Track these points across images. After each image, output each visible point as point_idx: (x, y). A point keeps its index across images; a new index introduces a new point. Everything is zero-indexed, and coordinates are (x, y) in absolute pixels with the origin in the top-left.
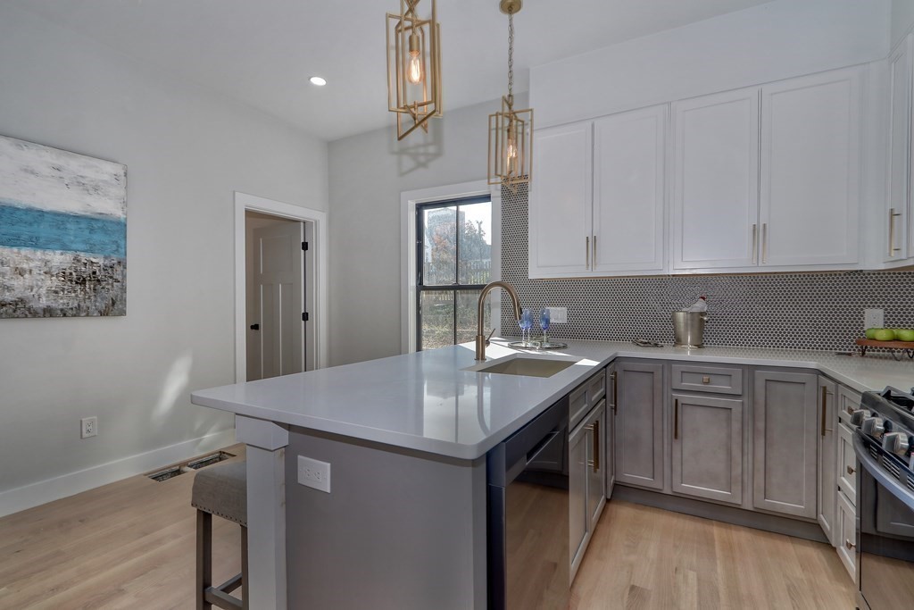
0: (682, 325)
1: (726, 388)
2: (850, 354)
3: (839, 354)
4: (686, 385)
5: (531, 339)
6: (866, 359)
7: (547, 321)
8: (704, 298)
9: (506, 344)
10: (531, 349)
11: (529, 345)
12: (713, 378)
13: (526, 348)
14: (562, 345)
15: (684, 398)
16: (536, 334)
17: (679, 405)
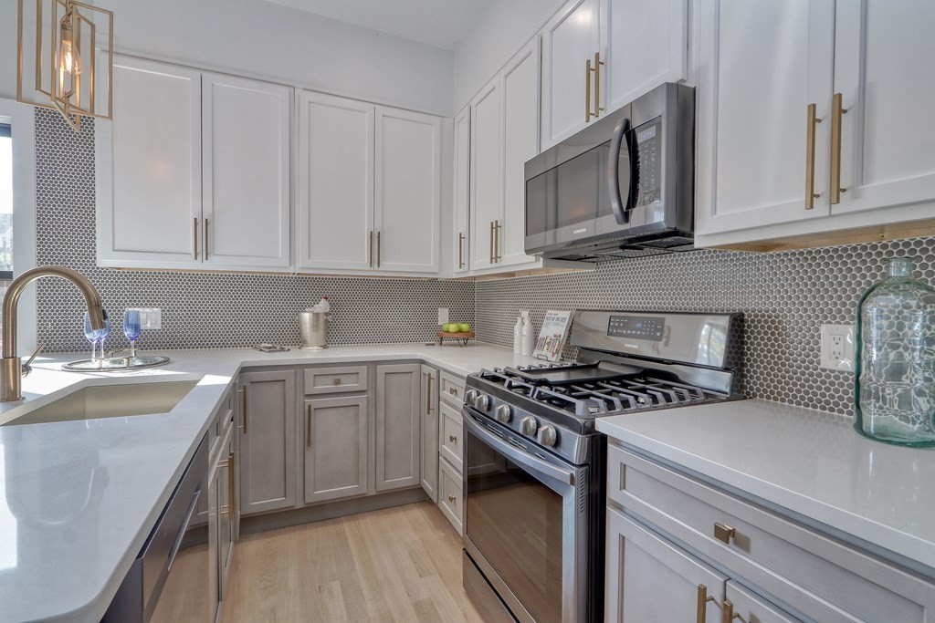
0: (308, 326)
1: (353, 386)
2: (434, 345)
3: (427, 345)
4: (320, 388)
5: (107, 357)
6: (444, 347)
7: (136, 328)
8: (326, 298)
9: (59, 365)
10: (110, 370)
11: (106, 364)
12: (342, 378)
13: (99, 369)
14: (161, 359)
15: (315, 402)
16: (114, 347)
17: (312, 409)
